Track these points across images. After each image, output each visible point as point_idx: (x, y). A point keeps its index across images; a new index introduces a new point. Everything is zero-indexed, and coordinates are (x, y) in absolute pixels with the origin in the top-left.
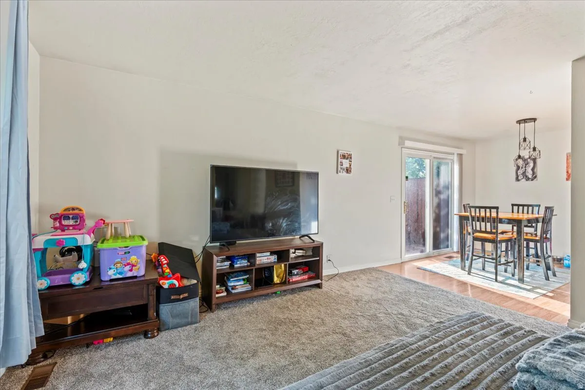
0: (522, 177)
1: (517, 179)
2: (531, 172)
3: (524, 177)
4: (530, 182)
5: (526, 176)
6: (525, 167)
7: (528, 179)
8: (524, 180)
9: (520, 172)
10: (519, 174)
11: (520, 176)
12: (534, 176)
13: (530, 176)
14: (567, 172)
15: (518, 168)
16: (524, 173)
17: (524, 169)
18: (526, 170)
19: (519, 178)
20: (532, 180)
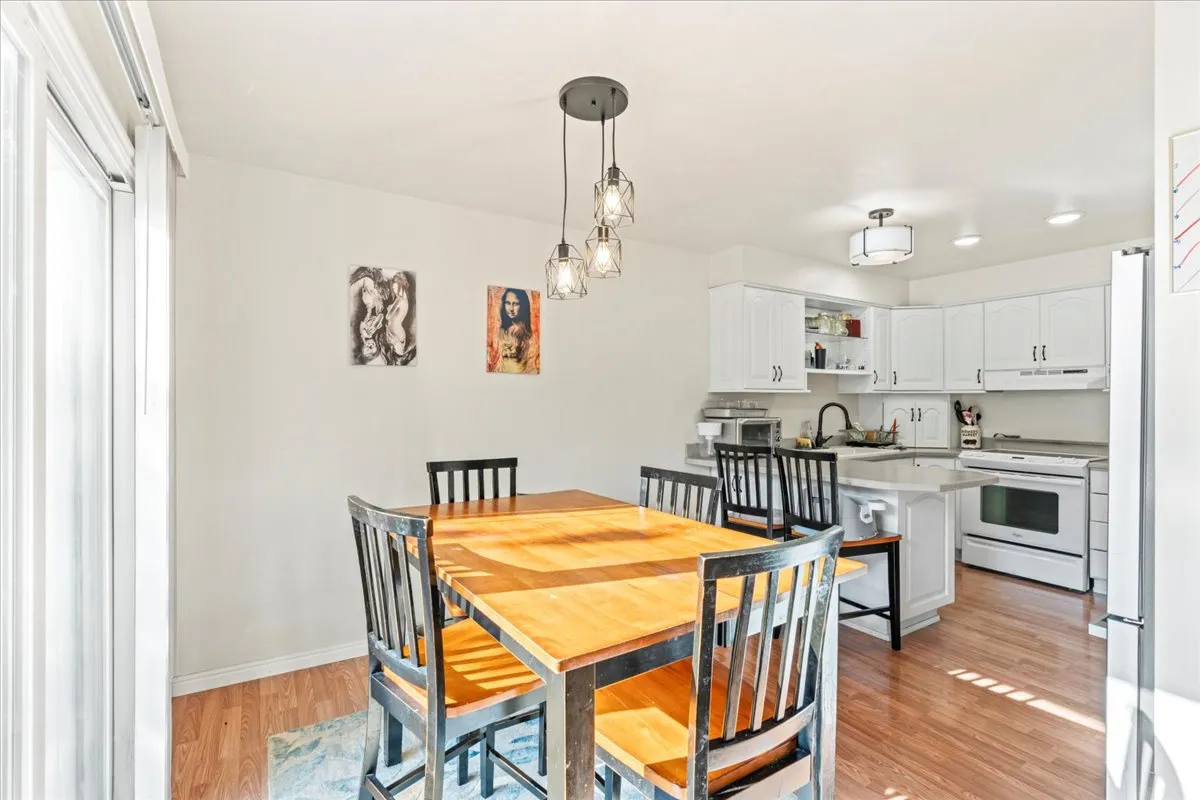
0: (374, 350)
1: (360, 358)
2: (401, 334)
3: (379, 350)
4: (397, 370)
5: (388, 347)
6: (384, 312)
7: (392, 358)
8: (380, 360)
9: (368, 327)
10: (364, 335)
11: (366, 343)
12: (410, 348)
13: (399, 349)
14: (490, 345)
15: (361, 312)
16: (381, 334)
17: (379, 318)
18: (385, 322)
19: (366, 352)
20: (405, 363)
